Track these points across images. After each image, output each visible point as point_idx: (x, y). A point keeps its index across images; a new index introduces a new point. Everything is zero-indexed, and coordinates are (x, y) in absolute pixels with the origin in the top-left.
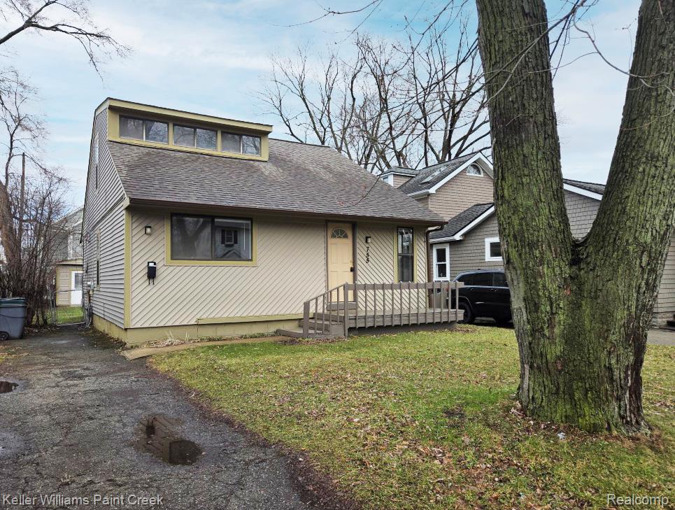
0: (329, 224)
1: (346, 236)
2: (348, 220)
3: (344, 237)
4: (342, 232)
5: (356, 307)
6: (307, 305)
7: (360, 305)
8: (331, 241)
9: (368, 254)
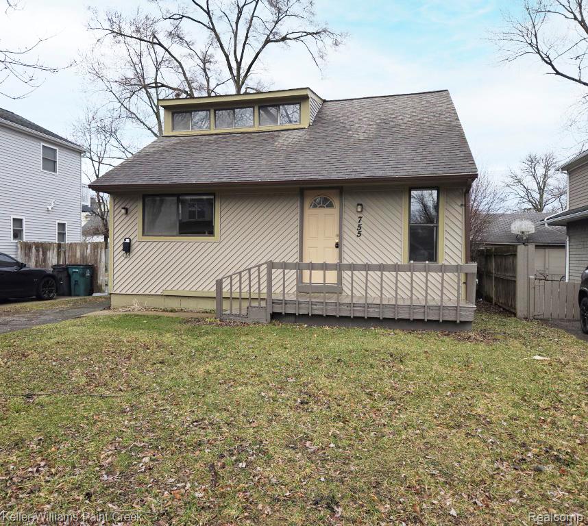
0: (306, 192)
1: (331, 205)
2: (335, 185)
3: (327, 206)
4: (326, 200)
5: (341, 291)
6: (219, 283)
7: (344, 288)
8: (309, 212)
9: (359, 226)
